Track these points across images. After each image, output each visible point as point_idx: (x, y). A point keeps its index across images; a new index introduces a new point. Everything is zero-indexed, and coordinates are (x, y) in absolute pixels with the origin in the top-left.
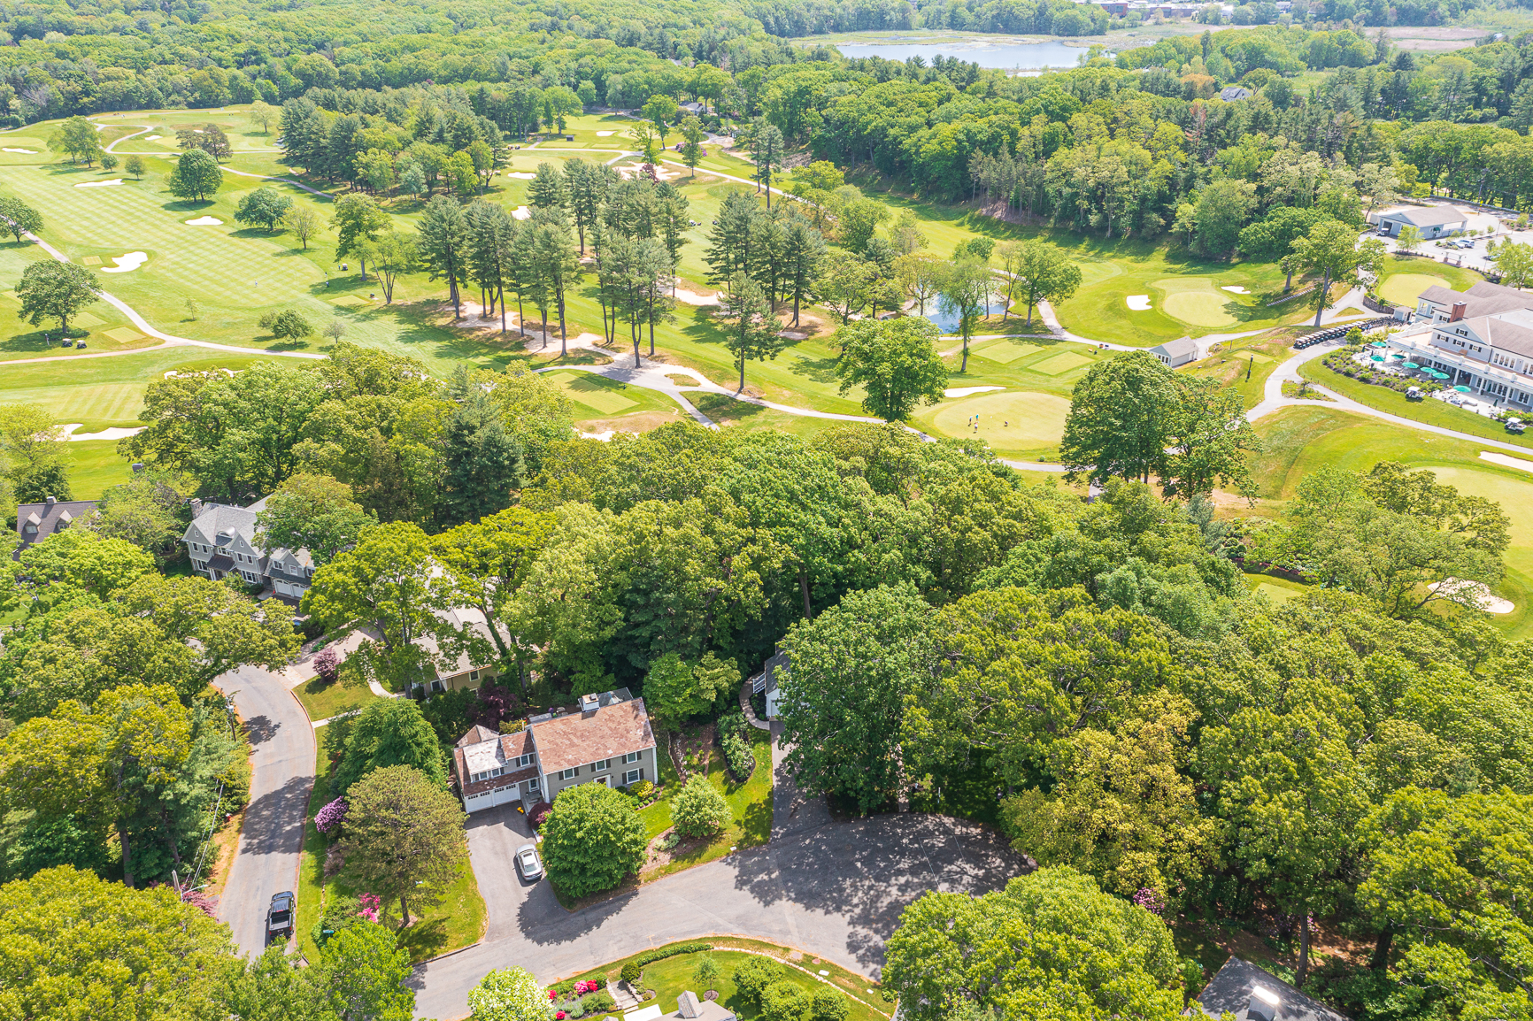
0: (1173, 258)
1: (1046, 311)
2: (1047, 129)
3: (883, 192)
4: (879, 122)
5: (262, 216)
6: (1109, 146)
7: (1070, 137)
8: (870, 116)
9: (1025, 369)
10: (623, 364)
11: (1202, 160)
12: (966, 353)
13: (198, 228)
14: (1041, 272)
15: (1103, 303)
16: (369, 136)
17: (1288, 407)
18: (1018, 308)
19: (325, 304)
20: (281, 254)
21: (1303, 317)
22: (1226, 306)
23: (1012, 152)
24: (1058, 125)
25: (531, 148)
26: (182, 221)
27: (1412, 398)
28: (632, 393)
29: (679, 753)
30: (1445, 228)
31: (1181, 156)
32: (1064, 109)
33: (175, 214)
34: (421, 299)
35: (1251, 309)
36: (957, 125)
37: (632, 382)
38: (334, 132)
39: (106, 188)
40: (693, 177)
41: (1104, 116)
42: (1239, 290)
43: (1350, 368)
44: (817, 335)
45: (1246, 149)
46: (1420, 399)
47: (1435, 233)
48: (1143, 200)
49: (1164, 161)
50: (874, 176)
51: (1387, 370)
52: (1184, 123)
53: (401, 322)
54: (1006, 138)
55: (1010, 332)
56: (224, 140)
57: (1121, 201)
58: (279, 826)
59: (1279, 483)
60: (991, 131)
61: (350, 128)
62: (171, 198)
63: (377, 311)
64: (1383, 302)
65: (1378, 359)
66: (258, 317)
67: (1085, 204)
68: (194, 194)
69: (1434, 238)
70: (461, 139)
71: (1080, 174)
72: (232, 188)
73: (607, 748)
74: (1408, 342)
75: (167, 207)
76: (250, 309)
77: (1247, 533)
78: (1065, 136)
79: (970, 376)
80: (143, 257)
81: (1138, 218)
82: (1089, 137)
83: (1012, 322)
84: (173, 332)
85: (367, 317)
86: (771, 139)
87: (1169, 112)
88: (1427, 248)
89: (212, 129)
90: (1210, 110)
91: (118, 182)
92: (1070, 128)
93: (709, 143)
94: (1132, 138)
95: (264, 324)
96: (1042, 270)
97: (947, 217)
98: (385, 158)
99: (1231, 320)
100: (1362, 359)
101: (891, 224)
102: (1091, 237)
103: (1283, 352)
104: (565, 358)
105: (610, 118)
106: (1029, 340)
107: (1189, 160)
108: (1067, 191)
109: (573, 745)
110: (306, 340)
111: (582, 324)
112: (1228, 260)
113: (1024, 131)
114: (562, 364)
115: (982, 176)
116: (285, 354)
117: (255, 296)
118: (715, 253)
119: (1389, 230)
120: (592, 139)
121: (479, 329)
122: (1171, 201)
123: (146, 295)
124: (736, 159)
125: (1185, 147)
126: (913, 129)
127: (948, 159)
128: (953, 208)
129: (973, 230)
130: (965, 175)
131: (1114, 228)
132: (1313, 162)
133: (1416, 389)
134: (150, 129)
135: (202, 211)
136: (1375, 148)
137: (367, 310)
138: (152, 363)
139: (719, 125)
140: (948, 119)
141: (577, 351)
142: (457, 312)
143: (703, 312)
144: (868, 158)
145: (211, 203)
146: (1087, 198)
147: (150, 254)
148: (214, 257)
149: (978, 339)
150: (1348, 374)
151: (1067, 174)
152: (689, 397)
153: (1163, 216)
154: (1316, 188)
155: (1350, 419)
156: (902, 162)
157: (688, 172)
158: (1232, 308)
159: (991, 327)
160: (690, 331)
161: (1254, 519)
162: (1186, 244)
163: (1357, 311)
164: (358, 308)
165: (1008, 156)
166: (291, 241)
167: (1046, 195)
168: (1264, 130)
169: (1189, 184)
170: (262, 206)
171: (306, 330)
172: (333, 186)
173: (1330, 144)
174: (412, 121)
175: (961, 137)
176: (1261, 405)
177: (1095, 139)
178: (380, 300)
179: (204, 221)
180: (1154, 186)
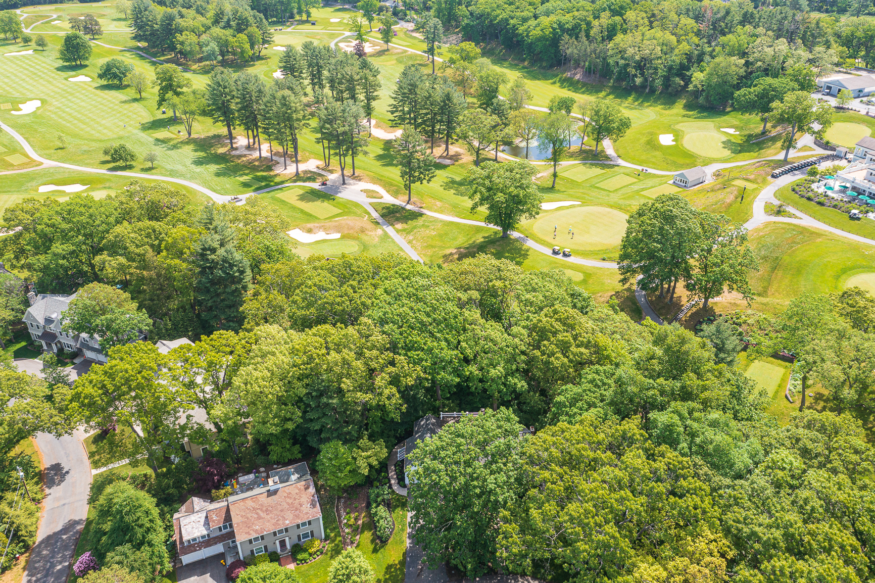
0: (688, 107)
1: (608, 146)
2: (610, 21)
3: (506, 60)
4: (504, 15)
5: (115, 76)
6: (649, 34)
7: (625, 26)
8: (498, 12)
9: (593, 186)
10: (334, 182)
11: (709, 43)
12: (555, 175)
13: (75, 83)
14: (605, 120)
15: (644, 139)
16: (183, 23)
17: (769, 223)
18: (590, 143)
19: (148, 137)
20: (125, 102)
21: (775, 153)
22: (724, 143)
23: (588, 36)
24: (618, 19)
25: (289, 30)
26: (66, 79)
27: (853, 218)
28: (338, 203)
29: (342, 512)
30: (866, 90)
31: (696, 40)
32: (622, 7)
33: (62, 74)
34: (210, 134)
35: (740, 145)
36: (553, 18)
37: (339, 195)
38: (162, 21)
39: (23, 56)
40: (388, 50)
41: (646, 12)
42: (731, 131)
43: (810, 194)
44: (460, 162)
45: (739, 36)
46: (859, 219)
47: (859, 94)
48: (670, 68)
49: (685, 43)
50: (500, 50)
51: (835, 196)
52: (698, 18)
53: (196, 151)
54: (584, 26)
55: (584, 159)
56: (97, 24)
57: (656, 69)
58: (53, 566)
59: (766, 284)
60: (574, 22)
61: (171, 18)
62: (61, 63)
63: (182, 142)
64: (828, 142)
65: (830, 188)
66: (104, 146)
67: (633, 71)
68: (75, 60)
69: (858, 97)
70: (241, 26)
71: (630, 51)
72: (100, 56)
73: (285, 519)
74: (850, 177)
75: (58, 69)
76: (101, 141)
77: (745, 322)
78: (622, 25)
79: (559, 191)
80: (38, 103)
81: (667, 80)
82: (637, 26)
83: (585, 152)
84: (49, 157)
85: (175, 147)
86: (435, 27)
87: (688, 10)
88: (855, 104)
89: (90, 17)
90: (715, 9)
91: (31, 52)
92: (625, 21)
93: (400, 27)
94: (664, 28)
95: (106, 153)
96: (606, 118)
97: (546, 78)
98: (193, 38)
99: (727, 153)
100: (819, 188)
101: (509, 85)
102: (636, 92)
103: (764, 181)
104: (298, 177)
105: (339, 10)
106: (596, 165)
107: (701, 43)
108: (622, 62)
109: (259, 518)
110: (133, 163)
111: (311, 152)
112: (724, 108)
113: (596, 23)
114: (295, 181)
115: (569, 52)
116: (119, 173)
117: (105, 131)
118: (395, 106)
119: (831, 90)
120: (327, 23)
121: (245, 156)
122: (688, 69)
123: (36, 130)
124: (415, 38)
125: (698, 33)
126: (525, 20)
127: (547, 40)
128: (550, 72)
129: (562, 87)
130: (557, 51)
131: (651, 87)
132: (782, 45)
133: (856, 211)
134: (55, 16)
135: (79, 72)
136: (820, 35)
137: (175, 142)
138: (33, 179)
139: (406, 15)
140: (547, 14)
141: (305, 172)
142: (232, 143)
143: (388, 144)
144: (497, 38)
145: (86, 66)
146: (635, 67)
147: (43, 102)
148: (83, 104)
149: (564, 163)
150: (809, 199)
151: (622, 52)
152: (375, 206)
153: (683, 79)
154: (784, 62)
155: (814, 234)
156: (518, 41)
157: (385, 47)
158: (728, 144)
159: (572, 155)
160: (380, 157)
161: (750, 312)
162: (697, 98)
163: (811, 149)
164: (170, 140)
165: (584, 38)
166: (131, 93)
167: (608, 64)
168: (750, 23)
169: (700, 59)
170: (115, 70)
171: (132, 157)
172: (164, 55)
173: (792, 33)
174: (211, 14)
175: (555, 26)
176: (751, 221)
177: (640, 28)
178: (184, 135)
179: (81, 78)
180: (677, 60)
